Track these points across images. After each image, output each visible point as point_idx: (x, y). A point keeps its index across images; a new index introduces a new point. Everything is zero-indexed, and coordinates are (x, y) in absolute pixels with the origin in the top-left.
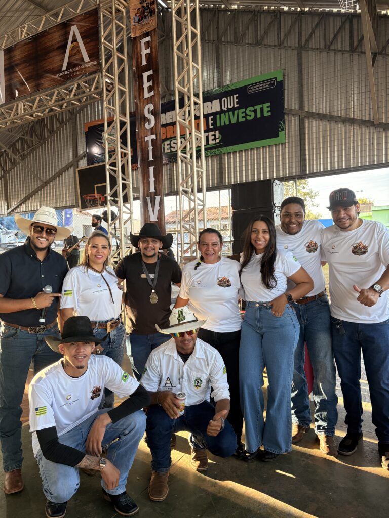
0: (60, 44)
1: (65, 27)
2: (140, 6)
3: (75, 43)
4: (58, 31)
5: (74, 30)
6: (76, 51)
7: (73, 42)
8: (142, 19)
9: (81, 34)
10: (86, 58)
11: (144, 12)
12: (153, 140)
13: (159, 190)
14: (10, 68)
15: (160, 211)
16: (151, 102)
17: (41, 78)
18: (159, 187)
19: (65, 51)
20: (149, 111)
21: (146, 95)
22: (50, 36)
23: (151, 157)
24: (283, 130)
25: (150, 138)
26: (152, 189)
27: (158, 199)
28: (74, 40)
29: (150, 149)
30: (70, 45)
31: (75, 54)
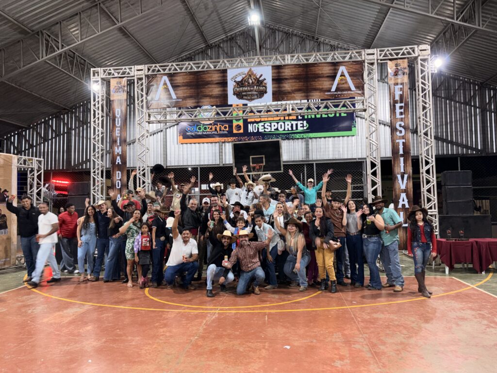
1: (335, 65)
3: (343, 77)
4: (328, 66)
5: (342, 69)
6: (343, 80)
7: (341, 76)
8: (396, 74)
9: (348, 72)
10: (353, 88)
11: (398, 71)
12: (403, 142)
13: (407, 171)
14: (278, 80)
15: (407, 183)
16: (402, 121)
17: (310, 92)
18: (407, 169)
19: (334, 80)
20: (400, 126)
21: (398, 116)
22: (320, 68)
23: (401, 152)
24: (355, 127)
25: (401, 141)
26: (402, 171)
27: (406, 176)
28: (342, 75)
29: (401, 147)
30: (338, 78)
31: (343, 84)
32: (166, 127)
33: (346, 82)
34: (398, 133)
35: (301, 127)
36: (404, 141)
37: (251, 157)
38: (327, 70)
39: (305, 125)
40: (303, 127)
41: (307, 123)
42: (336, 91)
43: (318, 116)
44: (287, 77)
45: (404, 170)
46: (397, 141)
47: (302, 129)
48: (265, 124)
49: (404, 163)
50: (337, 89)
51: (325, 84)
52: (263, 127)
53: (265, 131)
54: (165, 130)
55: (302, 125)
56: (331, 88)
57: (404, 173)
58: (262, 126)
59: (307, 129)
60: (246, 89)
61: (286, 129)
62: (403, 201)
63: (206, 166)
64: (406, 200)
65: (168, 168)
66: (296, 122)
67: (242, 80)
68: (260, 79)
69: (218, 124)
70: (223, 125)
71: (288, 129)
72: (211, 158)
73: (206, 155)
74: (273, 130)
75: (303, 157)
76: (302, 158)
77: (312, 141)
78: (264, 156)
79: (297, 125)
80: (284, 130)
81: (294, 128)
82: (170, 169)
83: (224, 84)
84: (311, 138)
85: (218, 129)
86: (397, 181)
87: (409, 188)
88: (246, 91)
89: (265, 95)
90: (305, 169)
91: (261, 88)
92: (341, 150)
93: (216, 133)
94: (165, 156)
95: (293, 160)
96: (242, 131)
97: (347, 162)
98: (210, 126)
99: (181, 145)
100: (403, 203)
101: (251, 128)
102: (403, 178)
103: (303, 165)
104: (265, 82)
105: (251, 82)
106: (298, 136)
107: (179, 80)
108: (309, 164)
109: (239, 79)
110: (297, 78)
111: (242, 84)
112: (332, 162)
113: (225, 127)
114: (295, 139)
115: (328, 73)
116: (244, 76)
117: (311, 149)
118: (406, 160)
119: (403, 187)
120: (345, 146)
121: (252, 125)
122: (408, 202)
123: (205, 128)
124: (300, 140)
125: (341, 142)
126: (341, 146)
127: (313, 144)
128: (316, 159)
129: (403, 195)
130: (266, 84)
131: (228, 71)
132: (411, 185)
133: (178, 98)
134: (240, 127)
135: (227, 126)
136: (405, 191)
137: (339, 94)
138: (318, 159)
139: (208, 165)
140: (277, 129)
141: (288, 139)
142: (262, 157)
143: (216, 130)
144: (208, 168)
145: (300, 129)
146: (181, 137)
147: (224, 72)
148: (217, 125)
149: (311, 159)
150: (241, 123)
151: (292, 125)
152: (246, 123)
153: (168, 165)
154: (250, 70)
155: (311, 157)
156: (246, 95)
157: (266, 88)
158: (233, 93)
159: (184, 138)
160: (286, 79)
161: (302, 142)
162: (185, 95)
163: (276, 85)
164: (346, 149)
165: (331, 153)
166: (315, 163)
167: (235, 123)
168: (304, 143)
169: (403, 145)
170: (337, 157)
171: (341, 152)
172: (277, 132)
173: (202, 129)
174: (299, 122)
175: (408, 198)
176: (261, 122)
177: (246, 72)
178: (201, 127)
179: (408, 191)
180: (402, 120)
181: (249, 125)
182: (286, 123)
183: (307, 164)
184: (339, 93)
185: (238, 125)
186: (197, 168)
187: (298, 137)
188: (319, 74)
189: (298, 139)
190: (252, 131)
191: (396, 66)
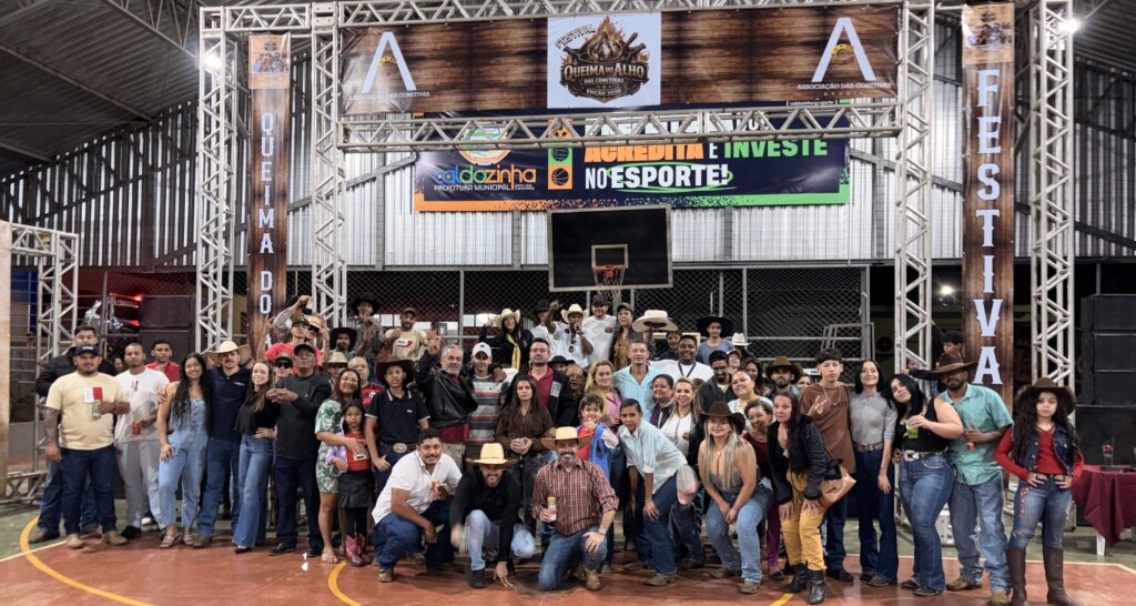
0: (812, 39)
1: (824, 14)
2: (980, 24)
3: (844, 46)
4: (806, 17)
5: (844, 25)
6: (846, 57)
7: (839, 42)
8: (984, 43)
9: (859, 34)
10: (869, 74)
11: (989, 34)
12: (994, 217)
13: (1000, 291)
14: (676, 49)
15: (999, 322)
16: (993, 162)
17: (758, 82)
18: (1000, 288)
19: (820, 54)
20: (989, 175)
21: (985, 148)
22: (785, 20)
23: (988, 242)
24: (847, 183)
25: (988, 216)
26: (988, 289)
27: (997, 304)
28: (843, 40)
29: (988, 229)
30: (832, 46)
31: (845, 63)
32: (384, 170)
33: (853, 60)
34: (982, 193)
35: (715, 179)
36: (997, 213)
37: (594, 247)
38: (803, 27)
39: (724, 175)
40: (720, 178)
41: (729, 169)
42: (825, 81)
43: (758, 153)
44: (700, 42)
45: (994, 288)
46: (979, 213)
47: (717, 183)
48: (625, 169)
49: (994, 271)
50: (828, 78)
51: (798, 62)
52: (621, 177)
53: (625, 187)
54: (380, 178)
55: (717, 175)
56: (812, 74)
57: (993, 296)
58: (619, 174)
59: (730, 184)
60: (593, 69)
61: (678, 184)
62: (988, 366)
63: (478, 269)
64: (995, 366)
65: (388, 269)
66: (703, 167)
67: (585, 46)
68: (632, 45)
69: (513, 166)
70: (523, 171)
71: (683, 182)
72: (491, 250)
73: (480, 241)
74: (645, 185)
75: (718, 253)
76: (715, 257)
77: (740, 215)
78: (625, 246)
79: (704, 173)
80: (673, 185)
81: (698, 181)
82: (392, 273)
83: (538, 55)
84: (737, 207)
85: (511, 179)
86: (972, 315)
87: (1004, 333)
88: (593, 76)
89: (642, 86)
90: (721, 283)
91: (633, 69)
92: (811, 238)
93: (505, 187)
94: (381, 240)
95: (691, 260)
96: (568, 185)
97: (824, 269)
98: (493, 172)
99: (420, 216)
100: (988, 371)
101: (591, 179)
102: (988, 307)
103: (718, 271)
104: (644, 52)
105: (607, 51)
106: (705, 201)
107: (424, 42)
108: (731, 271)
109: (577, 44)
110: (725, 45)
111: (585, 57)
112: (787, 266)
113: (529, 175)
114: (699, 207)
115: (807, 35)
116: (590, 36)
117: (737, 233)
118: (1001, 262)
119: (988, 331)
120: (822, 228)
121: (594, 170)
122: (1000, 369)
123: (480, 176)
124: (711, 212)
125: (812, 220)
126: (811, 228)
127: (742, 221)
128: (748, 259)
129: (988, 353)
130: (645, 58)
131: (551, 23)
132: (1009, 326)
133: (419, 88)
134: (566, 174)
135: (534, 171)
136: (994, 341)
137: (832, 90)
138: (753, 259)
139: (483, 266)
140: (656, 183)
141: (682, 207)
142: (622, 249)
143: (506, 180)
144: (484, 272)
145: (712, 184)
146: (422, 196)
147: (540, 24)
148: (510, 169)
149: (736, 259)
150: (567, 165)
151: (693, 173)
152: (580, 166)
153: (388, 262)
154: (607, 22)
155: (736, 254)
156: (592, 86)
157: (646, 69)
158: (559, 78)
159: (426, 199)
160: (698, 47)
161: (716, 217)
162: (438, 82)
163: (672, 63)
164: (821, 236)
165: (785, 245)
166: (745, 268)
167: (553, 165)
168: (720, 221)
169: (994, 225)
170: (799, 255)
171: (811, 244)
172: (656, 190)
173: (473, 177)
174: (710, 168)
175: (999, 360)
176: (616, 163)
177: (596, 27)
178: (471, 173)
179: (1000, 342)
180: (993, 159)
181: (588, 170)
182: (679, 169)
183: (725, 271)
184: (832, 86)
185: (560, 170)
186: (458, 273)
187: (706, 203)
188: (782, 36)
189: (706, 208)
190: (593, 187)
191: (983, 20)
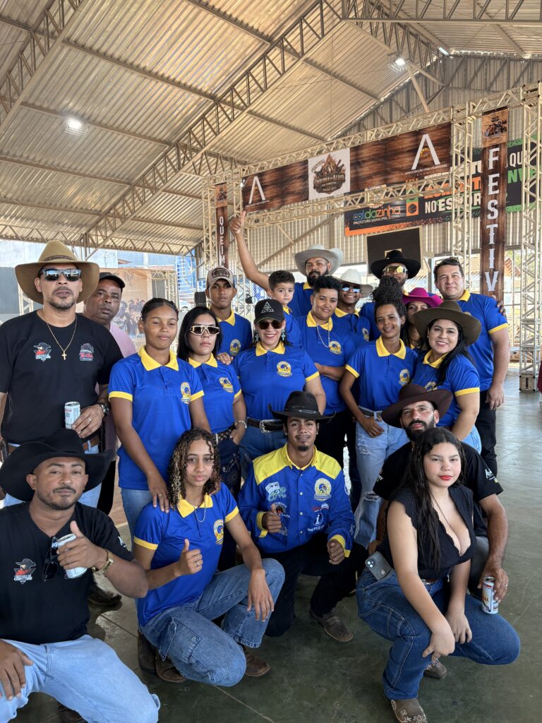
0: (411, 148)
1: (417, 134)
2: (491, 123)
3: (426, 149)
4: (409, 137)
5: (426, 138)
6: (427, 154)
7: (424, 147)
8: (493, 134)
9: (432, 141)
10: (437, 162)
11: (496, 129)
14: (356, 164)
15: (497, 283)
16: (495, 199)
17: (389, 174)
18: (498, 265)
19: (415, 155)
20: (493, 205)
21: (491, 192)
22: (399, 141)
23: (492, 242)
25: (492, 227)
27: (496, 274)
28: (426, 146)
29: (492, 235)
30: (420, 150)
31: (426, 158)
34: (489, 217)
36: (496, 226)
38: (407, 143)
44: (365, 159)
45: (494, 266)
46: (488, 227)
48: (446, 199)
49: (495, 257)
50: (419, 166)
51: (404, 160)
52: (444, 205)
53: (446, 210)
56: (412, 166)
57: (494, 270)
60: (325, 179)
67: (322, 170)
68: (339, 166)
83: (305, 177)
85: (388, 213)
87: (500, 289)
88: (325, 183)
89: (343, 184)
91: (340, 177)
93: (386, 218)
96: (417, 213)
98: (380, 211)
99: (349, 237)
101: (428, 208)
102: (491, 276)
104: (343, 168)
105: (330, 170)
107: (267, 179)
109: (319, 169)
110: (375, 158)
111: (322, 174)
115: (409, 147)
116: (323, 164)
118: (498, 252)
119: (491, 288)
121: (429, 202)
130: (344, 171)
131: (309, 160)
134: (415, 207)
136: (494, 293)
137: (420, 173)
143: (386, 214)
146: (348, 228)
147: (306, 162)
148: (388, 208)
150: (416, 203)
152: (422, 201)
154: (329, 156)
156: (325, 187)
157: (344, 175)
158: (313, 186)
160: (364, 161)
162: (272, 195)
163: (354, 171)
167: (409, 204)
169: (494, 232)
173: (371, 215)
176: (441, 197)
177: (325, 160)
178: (369, 213)
179: (498, 293)
181: (426, 203)
184: (421, 170)
185: (412, 205)
188: (399, 149)
190: (429, 212)
191: (493, 121)
